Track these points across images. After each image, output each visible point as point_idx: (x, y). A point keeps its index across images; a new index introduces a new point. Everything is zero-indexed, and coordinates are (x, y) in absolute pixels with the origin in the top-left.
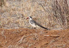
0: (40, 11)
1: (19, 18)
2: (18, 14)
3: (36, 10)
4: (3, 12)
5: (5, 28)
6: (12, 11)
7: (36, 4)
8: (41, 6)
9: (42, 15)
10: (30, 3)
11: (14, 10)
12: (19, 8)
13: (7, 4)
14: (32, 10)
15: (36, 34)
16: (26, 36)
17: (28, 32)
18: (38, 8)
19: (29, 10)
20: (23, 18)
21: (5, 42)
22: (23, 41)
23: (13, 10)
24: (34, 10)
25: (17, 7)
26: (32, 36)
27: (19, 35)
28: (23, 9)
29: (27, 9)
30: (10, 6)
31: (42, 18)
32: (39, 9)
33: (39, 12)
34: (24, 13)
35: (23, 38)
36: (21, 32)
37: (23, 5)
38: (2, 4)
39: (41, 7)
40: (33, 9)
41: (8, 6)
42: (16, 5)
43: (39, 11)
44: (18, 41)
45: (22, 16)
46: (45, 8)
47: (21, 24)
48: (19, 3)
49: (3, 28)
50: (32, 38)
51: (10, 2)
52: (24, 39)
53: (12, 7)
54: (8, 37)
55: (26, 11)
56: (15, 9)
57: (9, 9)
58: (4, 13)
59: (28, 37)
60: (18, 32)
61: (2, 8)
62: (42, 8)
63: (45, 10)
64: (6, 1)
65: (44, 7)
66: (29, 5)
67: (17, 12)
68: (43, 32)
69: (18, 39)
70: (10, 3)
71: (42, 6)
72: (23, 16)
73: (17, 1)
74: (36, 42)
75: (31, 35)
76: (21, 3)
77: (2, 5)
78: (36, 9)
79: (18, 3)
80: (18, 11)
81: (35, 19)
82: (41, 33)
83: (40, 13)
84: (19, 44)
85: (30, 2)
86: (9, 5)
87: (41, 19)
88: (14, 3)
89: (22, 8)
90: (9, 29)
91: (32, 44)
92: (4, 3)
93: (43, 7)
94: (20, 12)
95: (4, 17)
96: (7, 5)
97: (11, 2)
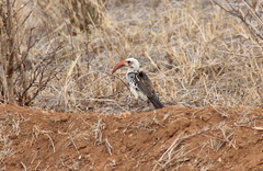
0: (235, 37)
1: (155, 70)
2: (152, 54)
3: (221, 37)
4: (95, 51)
5: (104, 109)
6: (127, 46)
7: (217, 12)
8: (239, 20)
9: (242, 51)
10: (194, 12)
11: (135, 41)
12: (153, 33)
13: (109, 21)
14: (205, 36)
15: (223, 127)
16: (187, 136)
17: (193, 120)
18: (225, 26)
19: (193, 39)
20: (170, 68)
21: (107, 162)
22: (177, 156)
23: (130, 40)
24: (213, 37)
25: (146, 31)
26: (208, 133)
27: (162, 132)
28: (169, 36)
29: (184, 32)
30: (121, 27)
31: (243, 65)
32: (229, 32)
33: (232, 41)
34: (174, 49)
35: (174, 143)
36: (166, 121)
37: (167, 20)
38: (87, 22)
39: (236, 22)
40: (209, 33)
41: (112, 28)
42: (140, 22)
43: (229, 39)
44: (157, 158)
45: (166, 63)
46: (253, 25)
47: (164, 91)
48: (153, 13)
49: (97, 110)
50: (212, 142)
51: (117, 11)
52: (179, 147)
53: (128, 30)
54: (118, 144)
55: (181, 41)
56: (137, 36)
57: (117, 40)
58: (100, 56)
59: (194, 139)
60: (154, 124)
61: (91, 37)
62: (242, 26)
63: (252, 32)
64: (103, 10)
65: (248, 22)
66: (191, 19)
67: (148, 49)
68: (249, 115)
69: (157, 151)
70: (120, 17)
71: (241, 17)
72: (171, 62)
73: (147, 5)
74: (226, 154)
75: (206, 129)
76: (161, 14)
77: (90, 26)
78: (220, 33)
79: (149, 15)
80: (150, 43)
81: (219, 69)
82: (244, 120)
83: (236, 47)
84: (164, 166)
85: (193, 6)
86: (116, 24)
87: (241, 68)
88: (135, 17)
89: (164, 33)
90: (119, 115)
91: (210, 166)
92: (95, 19)
93: (243, 21)
94: (159, 47)
95: (101, 69)
96: (109, 26)
97: (121, 11)
